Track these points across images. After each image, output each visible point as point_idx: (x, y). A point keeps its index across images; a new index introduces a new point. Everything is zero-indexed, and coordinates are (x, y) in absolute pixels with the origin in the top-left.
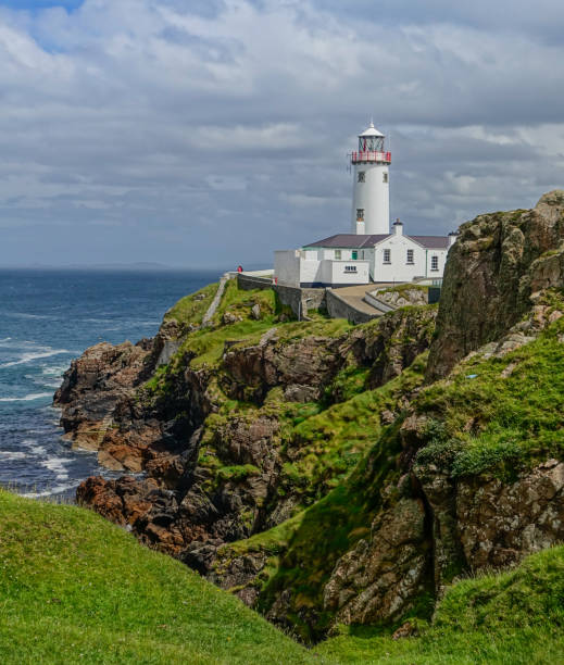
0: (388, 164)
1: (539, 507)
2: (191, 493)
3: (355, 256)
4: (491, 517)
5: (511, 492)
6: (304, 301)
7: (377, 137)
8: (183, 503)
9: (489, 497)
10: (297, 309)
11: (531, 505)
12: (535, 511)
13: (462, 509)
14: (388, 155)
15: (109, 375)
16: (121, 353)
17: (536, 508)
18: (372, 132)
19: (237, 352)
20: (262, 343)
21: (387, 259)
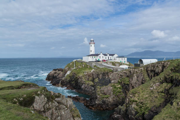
14: (94, 43)
18: (92, 39)
19: (87, 73)
20: (92, 71)
21: (100, 58)
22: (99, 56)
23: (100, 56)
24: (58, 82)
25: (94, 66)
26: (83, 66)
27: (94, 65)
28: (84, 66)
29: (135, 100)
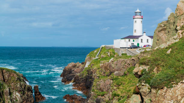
0: (142, 19)
1: (180, 97)
2: (90, 99)
3: (134, 41)
4: (163, 101)
5: (170, 92)
6: (120, 51)
7: (139, 12)
8: (88, 101)
9: (162, 93)
10: (119, 54)
11: (178, 96)
12: (179, 99)
13: (153, 98)
14: (142, 17)
15: (74, 70)
16: (76, 65)
17: (179, 98)
18: (138, 11)
19: (103, 64)
20: (110, 61)
21: (142, 41)
22: (140, 38)
23: (142, 40)
24: (69, 79)
25: (122, 54)
26: (109, 54)
27: (124, 53)
28: (111, 55)
29: (117, 94)
